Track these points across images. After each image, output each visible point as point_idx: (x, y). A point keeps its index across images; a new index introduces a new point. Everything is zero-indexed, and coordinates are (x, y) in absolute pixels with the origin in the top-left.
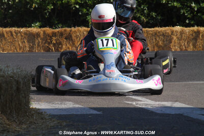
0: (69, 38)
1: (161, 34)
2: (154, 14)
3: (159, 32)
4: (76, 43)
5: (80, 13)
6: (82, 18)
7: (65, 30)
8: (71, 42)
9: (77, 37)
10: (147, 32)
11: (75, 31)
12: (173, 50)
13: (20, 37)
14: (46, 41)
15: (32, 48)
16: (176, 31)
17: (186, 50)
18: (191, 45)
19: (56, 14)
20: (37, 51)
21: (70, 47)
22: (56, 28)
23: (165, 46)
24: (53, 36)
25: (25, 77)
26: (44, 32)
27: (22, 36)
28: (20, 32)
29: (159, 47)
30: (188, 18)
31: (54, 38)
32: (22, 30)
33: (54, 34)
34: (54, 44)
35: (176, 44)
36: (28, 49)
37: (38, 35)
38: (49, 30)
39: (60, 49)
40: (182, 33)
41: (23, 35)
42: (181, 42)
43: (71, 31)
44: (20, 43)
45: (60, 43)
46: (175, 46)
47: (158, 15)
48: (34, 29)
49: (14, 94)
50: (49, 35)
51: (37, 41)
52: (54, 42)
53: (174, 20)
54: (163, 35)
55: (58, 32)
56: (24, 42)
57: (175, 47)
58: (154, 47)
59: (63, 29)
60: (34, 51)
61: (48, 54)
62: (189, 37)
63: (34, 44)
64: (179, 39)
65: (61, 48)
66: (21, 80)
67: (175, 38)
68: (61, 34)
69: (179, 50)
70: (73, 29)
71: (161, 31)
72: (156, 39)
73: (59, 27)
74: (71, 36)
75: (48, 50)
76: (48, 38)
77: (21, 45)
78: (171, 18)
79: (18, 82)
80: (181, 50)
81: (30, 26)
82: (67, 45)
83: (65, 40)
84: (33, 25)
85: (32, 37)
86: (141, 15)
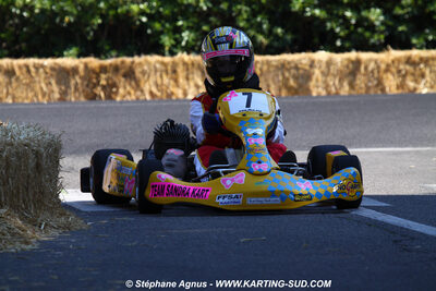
0: (130, 74)
1: (293, 65)
2: (279, 30)
3: (289, 63)
4: (142, 84)
5: (149, 31)
6: (152, 40)
7: (123, 62)
8: (133, 83)
9: (144, 73)
10: (268, 63)
11: (140, 64)
12: (314, 94)
13: (43, 76)
14: (90, 80)
15: (64, 94)
16: (320, 61)
17: (337, 94)
18: (346, 84)
19: (106, 34)
20: (73, 99)
21: (132, 92)
22: (107, 58)
23: (300, 86)
24: (101, 72)
25: (50, 145)
26: (86, 65)
27: (46, 73)
28: (42, 66)
29: (289, 89)
30: (340, 37)
31: (103, 76)
32: (48, 62)
33: (103, 69)
34: (104, 87)
35: (320, 83)
36: (57, 96)
37: (75, 70)
38: (94, 62)
39: (113, 96)
40: (329, 63)
41: (48, 70)
42: (329, 79)
43: (133, 62)
44: (43, 85)
45: (114, 85)
46: (318, 87)
47: (286, 32)
48: (68, 61)
49: (32, 176)
50: (93, 71)
51: (73, 82)
52: (103, 82)
53: (316, 40)
54: (297, 68)
55: (111, 65)
56: (50, 83)
57: (317, 89)
58: (280, 90)
59: (119, 60)
60: (68, 98)
61: (93, 104)
62: (341, 71)
63: (68, 87)
64: (325, 74)
65: (116, 93)
66: (43, 150)
67: (317, 72)
68: (116, 69)
69: (324, 93)
70: (137, 59)
71: (293, 61)
72: (283, 75)
73: (112, 57)
74: (133, 73)
75: (93, 97)
76: (92, 76)
77: (45, 89)
78: (309, 36)
79: (37, 154)
80: (329, 93)
81: (61, 55)
82: (125, 88)
83: (123, 79)
84: (65, 53)
85: (64, 75)
86: (258, 32)
